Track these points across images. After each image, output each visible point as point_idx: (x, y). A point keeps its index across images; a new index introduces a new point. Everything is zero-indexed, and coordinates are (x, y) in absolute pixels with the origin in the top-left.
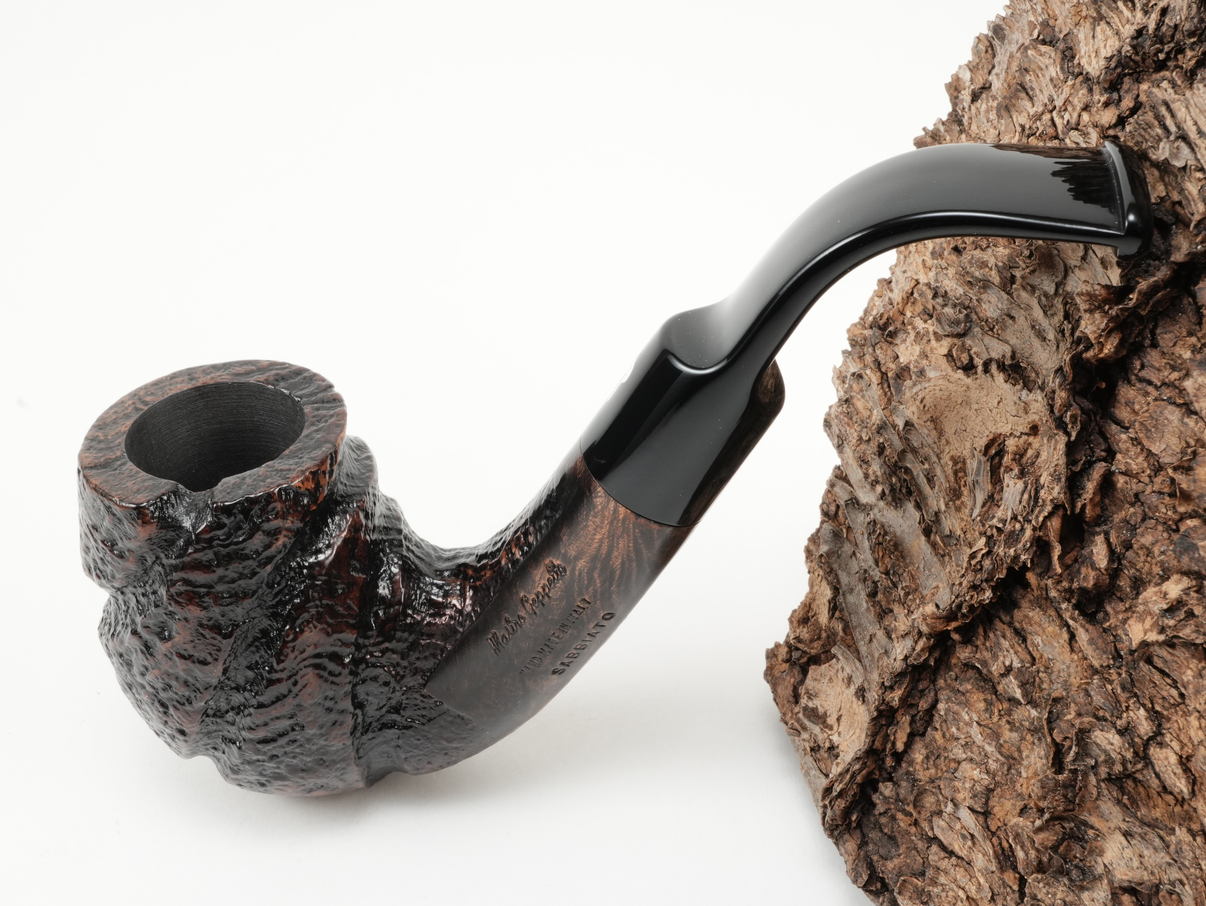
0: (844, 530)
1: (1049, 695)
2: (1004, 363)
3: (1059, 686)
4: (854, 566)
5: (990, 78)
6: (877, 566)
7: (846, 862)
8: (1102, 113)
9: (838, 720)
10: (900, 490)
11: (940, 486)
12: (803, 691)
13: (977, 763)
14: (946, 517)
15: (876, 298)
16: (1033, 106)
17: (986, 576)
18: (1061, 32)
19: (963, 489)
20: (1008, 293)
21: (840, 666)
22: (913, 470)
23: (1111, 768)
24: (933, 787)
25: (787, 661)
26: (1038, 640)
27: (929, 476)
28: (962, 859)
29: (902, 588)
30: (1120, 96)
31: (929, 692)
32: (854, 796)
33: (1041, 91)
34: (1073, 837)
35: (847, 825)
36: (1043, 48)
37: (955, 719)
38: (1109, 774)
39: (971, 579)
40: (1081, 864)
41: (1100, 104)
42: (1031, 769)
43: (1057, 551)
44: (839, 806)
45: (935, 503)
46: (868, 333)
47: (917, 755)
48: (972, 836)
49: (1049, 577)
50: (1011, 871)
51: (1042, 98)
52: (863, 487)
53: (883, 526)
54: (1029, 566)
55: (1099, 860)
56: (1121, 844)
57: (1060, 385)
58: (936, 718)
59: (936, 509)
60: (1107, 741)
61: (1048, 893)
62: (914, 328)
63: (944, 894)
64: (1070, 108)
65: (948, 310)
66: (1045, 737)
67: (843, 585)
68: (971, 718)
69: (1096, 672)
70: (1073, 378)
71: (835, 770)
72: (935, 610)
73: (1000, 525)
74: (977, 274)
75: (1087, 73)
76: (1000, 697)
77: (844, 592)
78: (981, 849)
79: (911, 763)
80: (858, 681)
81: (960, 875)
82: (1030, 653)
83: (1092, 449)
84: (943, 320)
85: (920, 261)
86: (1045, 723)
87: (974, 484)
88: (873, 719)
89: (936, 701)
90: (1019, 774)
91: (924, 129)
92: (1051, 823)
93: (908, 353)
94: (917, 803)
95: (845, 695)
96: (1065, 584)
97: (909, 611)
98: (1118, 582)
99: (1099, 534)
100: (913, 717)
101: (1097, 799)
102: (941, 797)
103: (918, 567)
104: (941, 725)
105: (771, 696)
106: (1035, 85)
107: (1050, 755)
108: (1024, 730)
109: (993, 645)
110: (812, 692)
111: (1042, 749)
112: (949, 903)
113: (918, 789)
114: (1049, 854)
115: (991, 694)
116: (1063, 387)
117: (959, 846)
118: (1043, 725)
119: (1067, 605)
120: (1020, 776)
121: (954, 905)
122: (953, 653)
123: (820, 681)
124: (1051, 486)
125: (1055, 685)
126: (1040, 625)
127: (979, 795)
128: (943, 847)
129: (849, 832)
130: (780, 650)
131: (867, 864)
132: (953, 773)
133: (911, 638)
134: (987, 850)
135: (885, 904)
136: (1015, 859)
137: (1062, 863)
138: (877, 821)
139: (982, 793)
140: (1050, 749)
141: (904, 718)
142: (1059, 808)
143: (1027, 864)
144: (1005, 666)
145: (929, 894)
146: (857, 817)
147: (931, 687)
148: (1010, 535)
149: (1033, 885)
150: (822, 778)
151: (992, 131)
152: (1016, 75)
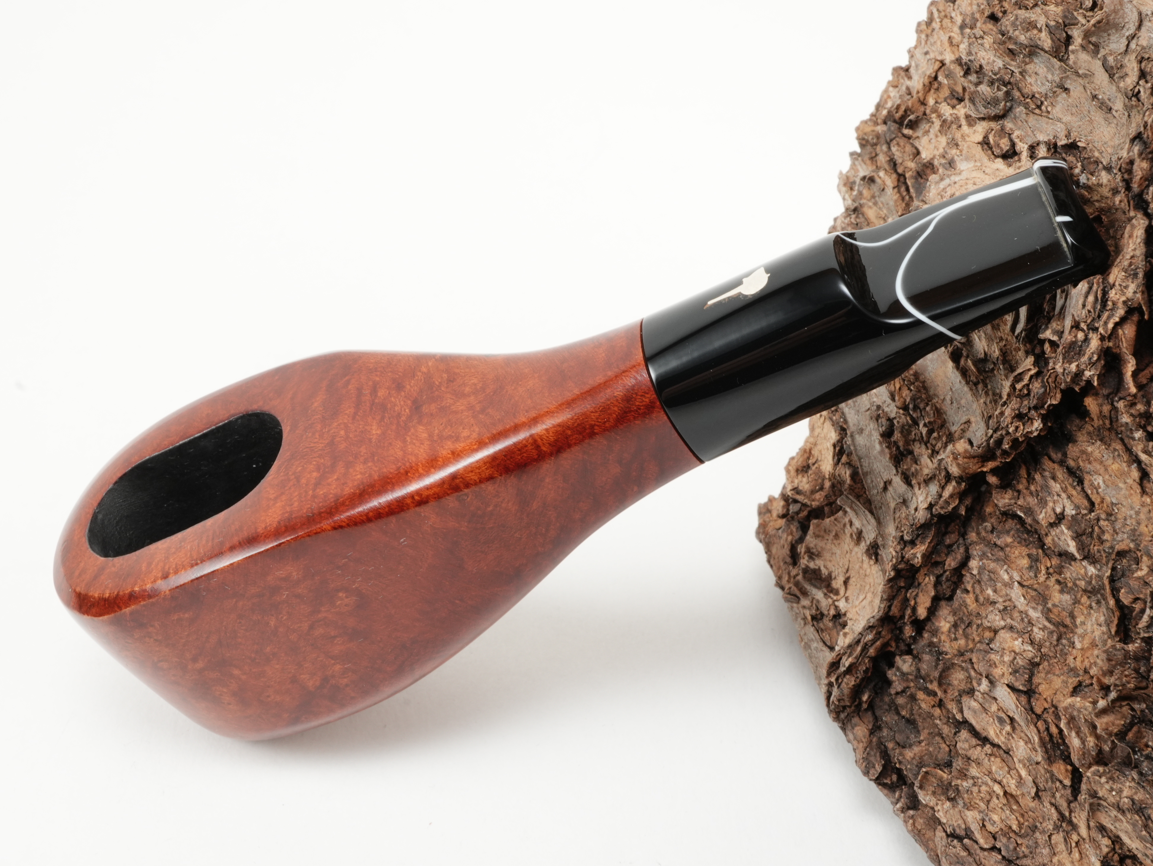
1: (1112, 548)
2: (1055, 145)
3: (1125, 536)
4: (864, 403)
6: (893, 399)
7: (854, 750)
9: (846, 583)
12: (803, 550)
13: (1018, 632)
14: (979, 338)
15: (891, 89)
17: (1035, 402)
20: (1060, 60)
21: (847, 520)
24: (963, 661)
25: (783, 516)
26: (1099, 480)
28: (999, 747)
29: (925, 425)
31: (958, 548)
32: (866, 672)
34: (1143, 721)
35: (856, 706)
37: (991, 579)
39: (1017, 406)
42: (1087, 638)
43: (1130, 366)
44: (847, 684)
46: (881, 129)
47: (943, 623)
48: (1012, 720)
49: (1120, 399)
50: (1061, 762)
54: (1096, 384)
57: (1140, 154)
58: (967, 578)
61: (1112, 789)
62: (939, 116)
63: (975, 789)
65: (984, 88)
66: (1105, 598)
67: (851, 424)
68: (1011, 578)
71: (842, 642)
72: (969, 447)
73: (1055, 338)
74: (1022, 39)
76: (1048, 552)
77: (852, 433)
78: (1023, 735)
79: (935, 632)
80: (870, 536)
81: (996, 766)
82: (1087, 497)
84: (977, 100)
85: (945, 39)
86: (1106, 582)
88: (890, 580)
89: (967, 558)
90: (1072, 644)
92: (1118, 704)
93: (932, 146)
94: (942, 680)
95: (854, 553)
96: (1140, 407)
97: (933, 451)
100: (938, 577)
102: (973, 673)
103: (944, 400)
104: (973, 587)
105: (764, 557)
107: (1112, 622)
108: (1078, 592)
109: (1039, 489)
110: (814, 550)
111: (1101, 614)
112: (982, 799)
113: (944, 663)
114: (1113, 742)
115: (1036, 548)
116: (1143, 156)
117: (995, 731)
118: (1103, 584)
119: (1140, 432)
120: (1074, 648)
121: (989, 801)
122: (989, 501)
123: (823, 537)
124: (1124, 284)
125: (1120, 535)
126: (1102, 462)
127: (1021, 671)
128: (974, 733)
129: (858, 714)
130: (775, 504)
131: (881, 753)
132: (988, 644)
133: (936, 482)
134: (1030, 737)
135: (902, 800)
136: (1068, 747)
137: (1129, 753)
138: (893, 702)
139: (1025, 668)
140: (1113, 613)
141: (927, 579)
142: (1129, 686)
143: (1084, 754)
144: (1055, 513)
145: (957, 789)
146: (869, 697)
147: (961, 541)
148: (1070, 348)
149: (1091, 779)
150: (826, 651)
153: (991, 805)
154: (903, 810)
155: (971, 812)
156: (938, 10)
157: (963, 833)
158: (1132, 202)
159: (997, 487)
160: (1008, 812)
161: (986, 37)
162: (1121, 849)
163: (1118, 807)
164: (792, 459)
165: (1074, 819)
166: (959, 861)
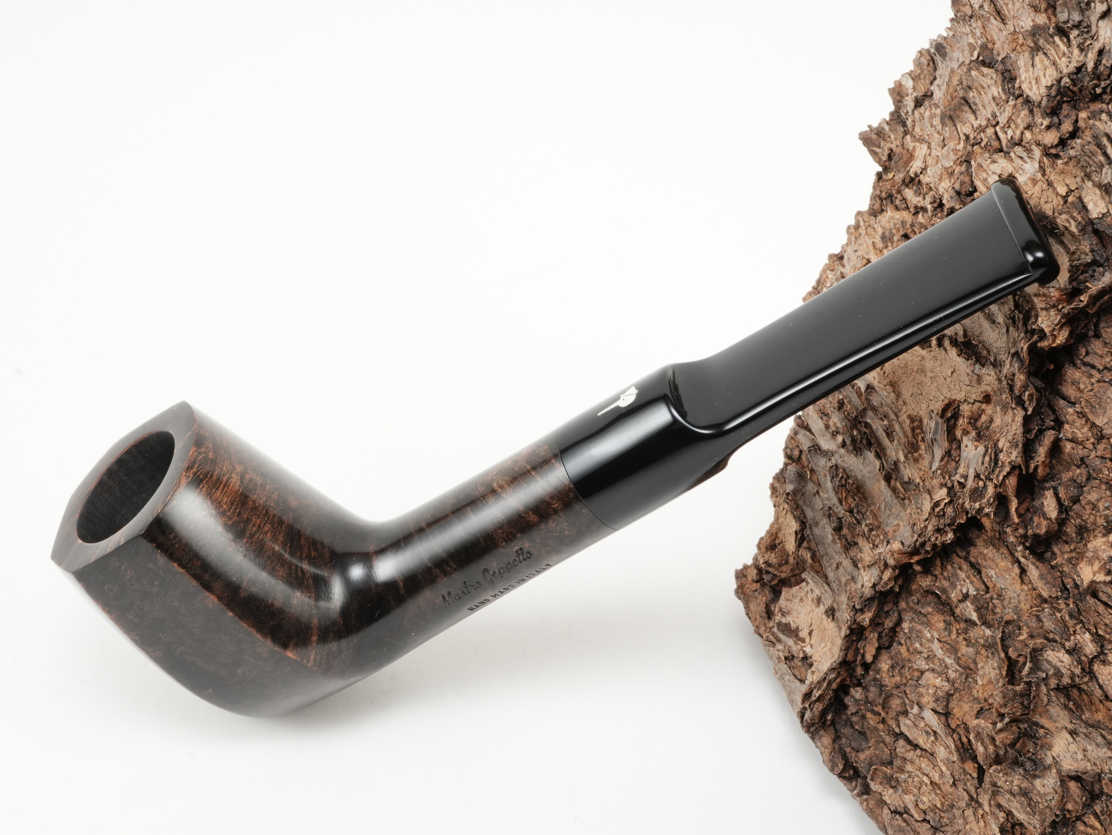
0: (808, 473)
1: (1002, 618)
2: (956, 340)
3: (1011, 610)
4: (818, 503)
5: (932, 88)
6: (841, 504)
7: (822, 753)
8: (1045, 134)
9: (810, 634)
10: (861, 441)
11: (899, 441)
12: (777, 610)
13: (938, 673)
14: (905, 467)
15: (829, 272)
16: (976, 119)
17: (949, 521)
18: (998, 55)
19: (920, 443)
21: (809, 588)
22: (872, 425)
23: (1060, 681)
24: (899, 692)
26: (992, 573)
27: (888, 431)
28: (926, 751)
29: (866, 525)
30: (1060, 120)
31: (893, 613)
32: (830, 700)
33: (984, 106)
34: (1026, 735)
35: (822, 723)
36: (985, 70)
37: (918, 636)
38: (1058, 685)
39: (936, 524)
40: (1033, 757)
41: (1043, 127)
42: (985, 677)
44: (817, 709)
45: (894, 453)
47: (883, 665)
48: (935, 732)
49: (1008, 526)
50: (970, 761)
51: (985, 113)
52: (823, 436)
53: (844, 470)
54: (992, 516)
55: (1048, 753)
56: (1067, 740)
57: (1019, 369)
58: (901, 635)
59: (895, 459)
60: (1057, 659)
61: (1006, 781)
63: (910, 780)
64: (1013, 126)
66: (997, 652)
67: (809, 519)
68: (932, 636)
69: (1045, 601)
70: (1031, 362)
71: (812, 678)
72: (901, 547)
73: (962, 480)
75: (1027, 96)
76: (958, 618)
77: (810, 525)
78: (943, 743)
79: (878, 671)
80: (828, 602)
81: (924, 764)
82: (984, 583)
83: (1042, 420)
85: (870, 243)
86: (998, 641)
87: (932, 441)
88: (846, 637)
89: (901, 620)
90: (976, 682)
91: (869, 127)
92: (1010, 725)
94: (885, 705)
95: (815, 613)
96: (1021, 531)
97: (873, 545)
98: (1064, 529)
99: (1048, 489)
100: (880, 634)
101: (1047, 705)
102: (907, 701)
103: (879, 507)
104: (905, 641)
105: (744, 611)
106: (977, 101)
107: (1003, 667)
108: (979, 646)
109: (950, 575)
110: (785, 610)
111: (995, 662)
112: (915, 786)
113: (886, 693)
114: (1006, 749)
115: (949, 616)
116: (1021, 370)
117: (923, 740)
118: (996, 642)
119: (1021, 547)
120: (977, 684)
121: (920, 788)
122: (914, 580)
123: (792, 601)
124: (1009, 451)
125: (1007, 610)
126: (993, 561)
127: (941, 700)
128: (909, 741)
129: (824, 728)
130: (749, 571)
131: (842, 755)
132: (917, 681)
133: (877, 567)
134: (948, 744)
135: (858, 788)
136: (975, 752)
137: (1017, 757)
138: (848, 719)
139: (943, 698)
140: (1004, 662)
141: (872, 634)
142: (1017, 713)
143: (986, 757)
144: (962, 593)
145: (897, 780)
146: (832, 717)
147: (895, 608)
148: (974, 491)
149: (992, 774)
150: (798, 683)
151: (936, 135)
152: (958, 88)
153: (922, 790)
154: (858, 795)
155: (908, 796)
156: (863, 219)
157: (902, 810)
158: (1014, 400)
159: (920, 573)
160: (933, 795)
162: (1012, 819)
163: (1011, 792)
164: (762, 539)
165: (979, 799)
166: (901, 830)
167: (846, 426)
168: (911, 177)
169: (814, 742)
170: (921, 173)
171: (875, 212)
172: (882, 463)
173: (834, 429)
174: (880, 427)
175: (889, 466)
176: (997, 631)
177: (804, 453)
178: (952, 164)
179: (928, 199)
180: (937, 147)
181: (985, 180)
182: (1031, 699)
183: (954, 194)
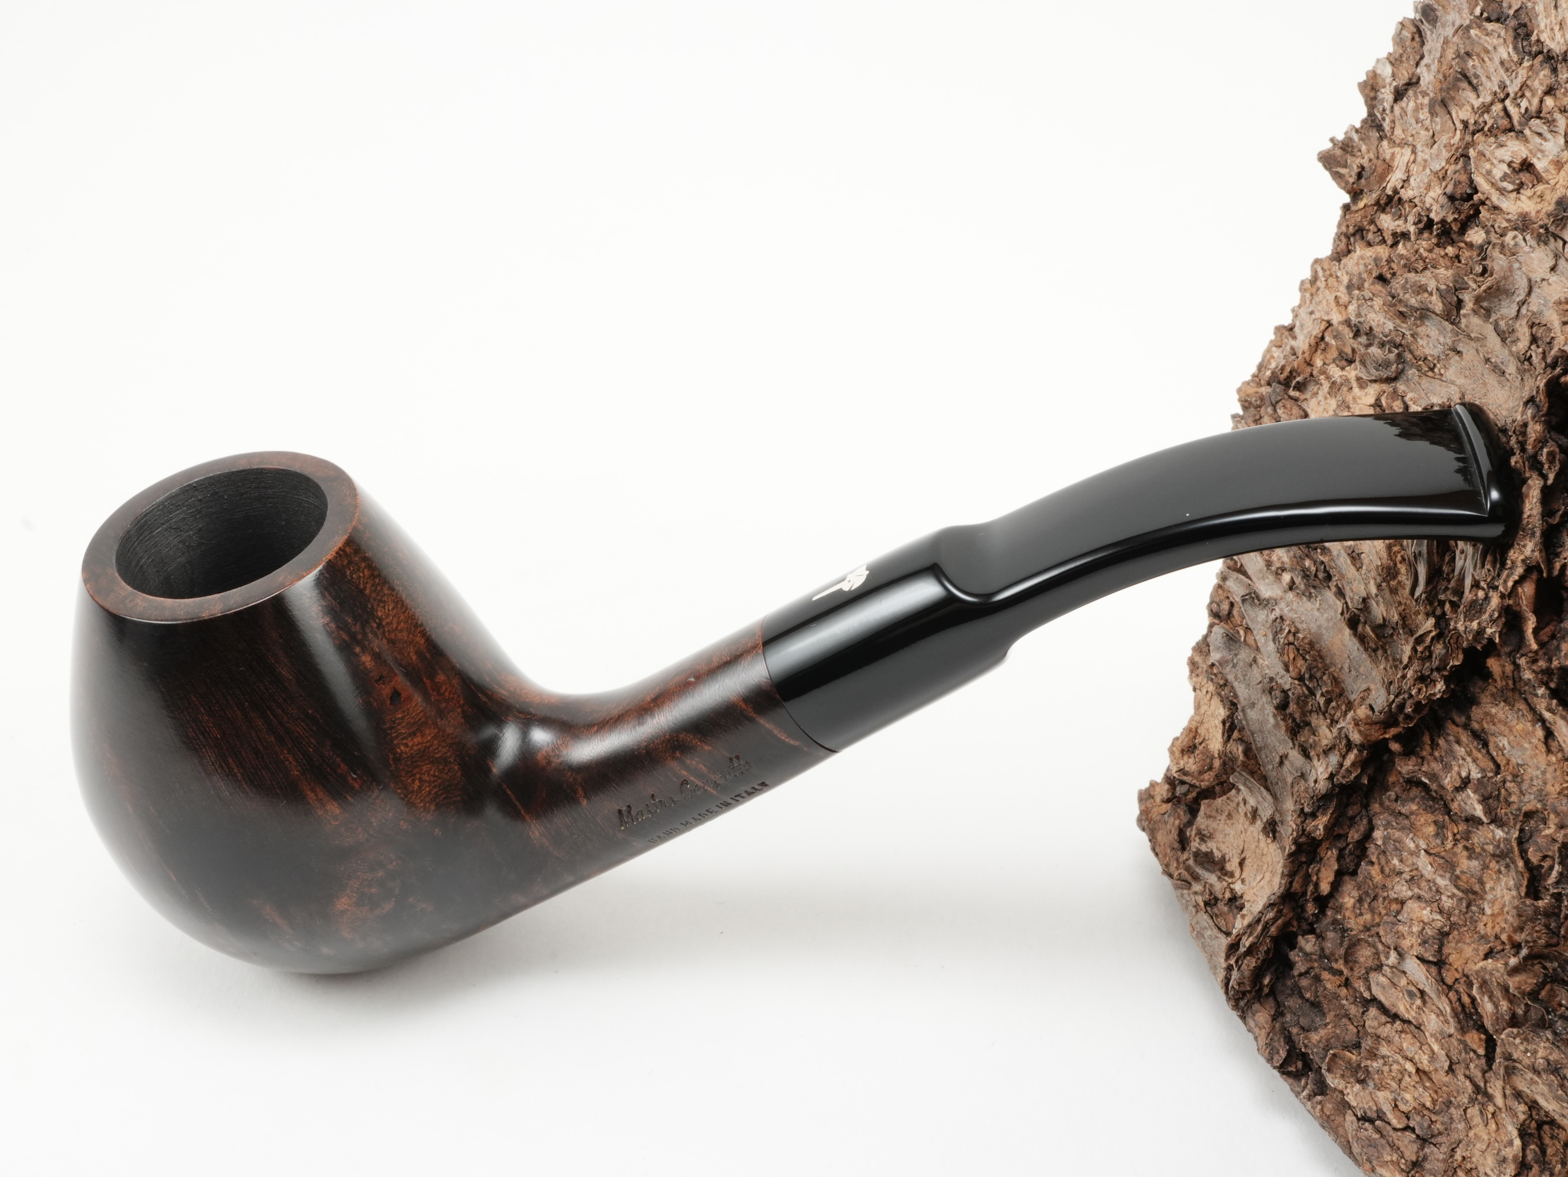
0: (1242, 633)
1: (1519, 809)
3: (1532, 797)
4: (1256, 675)
6: (1287, 670)
7: (1256, 1038)
9: (1241, 864)
10: (1316, 576)
11: (1369, 566)
12: (1194, 833)
13: (1426, 901)
14: (1377, 603)
15: (1274, 349)
16: (1478, 96)
17: (1437, 663)
18: (1510, 7)
19: (1399, 565)
20: (1452, 323)
21: (1240, 798)
24: (1369, 936)
25: (1168, 801)
26: (1504, 742)
27: (1354, 554)
28: (1409, 1022)
29: (1322, 695)
31: (1361, 819)
32: (1267, 953)
33: (1488, 77)
34: (1556, 980)
35: (1257, 991)
36: (1490, 26)
37: (1396, 849)
39: (1419, 669)
42: (1497, 903)
43: (1531, 623)
44: (1248, 966)
45: (1363, 586)
46: (1265, 390)
48: (1422, 993)
49: (1522, 655)
50: (1474, 1032)
51: (1489, 87)
52: (1263, 578)
53: (1293, 623)
54: (1497, 641)
57: (1533, 417)
58: (1372, 849)
59: (1364, 594)
61: (1526, 1051)
62: (1328, 378)
63: (1386, 1069)
64: (1528, 94)
65: (1374, 350)
66: (1514, 862)
67: (1241, 699)
68: (1417, 846)
70: (1549, 408)
71: (1239, 924)
72: (1370, 713)
73: (1455, 599)
74: (1413, 301)
75: (1549, 51)
76: (1454, 818)
77: (1243, 708)
78: (1434, 1008)
79: (1339, 909)
80: (1266, 813)
81: (1407, 1043)
82: (1493, 759)
84: (1368, 362)
85: (1331, 298)
86: (1514, 844)
87: (1415, 557)
88: (1290, 855)
89: (1371, 828)
90: (1482, 911)
91: (1332, 140)
92: (1530, 963)
93: (1321, 409)
94: (1349, 958)
95: (1249, 833)
96: (1542, 664)
97: (1332, 720)
100: (1341, 851)
102: (1380, 947)
103: (1342, 668)
104: (1378, 858)
105: (1148, 844)
106: (1480, 71)
107: (1521, 884)
108: (1486, 857)
109: (1443, 754)
110: (1206, 832)
111: (1511, 878)
112: (1393, 1078)
113: (1350, 940)
114: (1527, 1005)
115: (1442, 815)
116: (1536, 419)
117: (1405, 1006)
118: (1512, 847)
119: (1543, 689)
120: (1484, 914)
121: (1400, 1080)
122: (1392, 770)
123: (1215, 818)
124: (1522, 543)
125: (1527, 796)
126: (1506, 724)
127: (1430, 942)
128: (1383, 1009)
129: (1259, 1000)
130: (1158, 789)
131: (1285, 1038)
132: (1395, 917)
133: (1337, 752)
134: (1442, 1008)
135: (1309, 1086)
136: (1481, 1017)
137: (1543, 1016)
138: (1296, 985)
139: (1434, 939)
140: (1523, 876)
141: (1330, 853)
142: (1539, 942)
143: (1497, 1019)
144: (1461, 777)
145: (1367, 1070)
146: (1270, 981)
147: (1364, 813)
148: (1471, 606)
149: (1505, 1041)
150: (1222, 936)
151: (1423, 133)
152: (1454, 63)
153: (1403, 1084)
154: (1309, 1098)
155: (1382, 1093)
156: (1322, 269)
157: (1374, 1115)
158: (1527, 463)
159: (1400, 754)
160: (1421, 1090)
161: (1375, 299)
162: (1538, 1114)
163: (1534, 1068)
164: (1177, 739)
165: (1490, 1091)
166: (1372, 1144)
167: (1295, 557)
168: (1388, 196)
169: (1245, 1024)
170: (1402, 187)
171: (1338, 256)
172: (1346, 603)
173: (1278, 565)
174: (1342, 552)
175: (1356, 606)
176: (1512, 831)
177: (1236, 605)
178: (1443, 164)
179: (1411, 219)
180: (1425, 148)
181: (1489, 172)
182: (1562, 920)
183: (1446, 200)
